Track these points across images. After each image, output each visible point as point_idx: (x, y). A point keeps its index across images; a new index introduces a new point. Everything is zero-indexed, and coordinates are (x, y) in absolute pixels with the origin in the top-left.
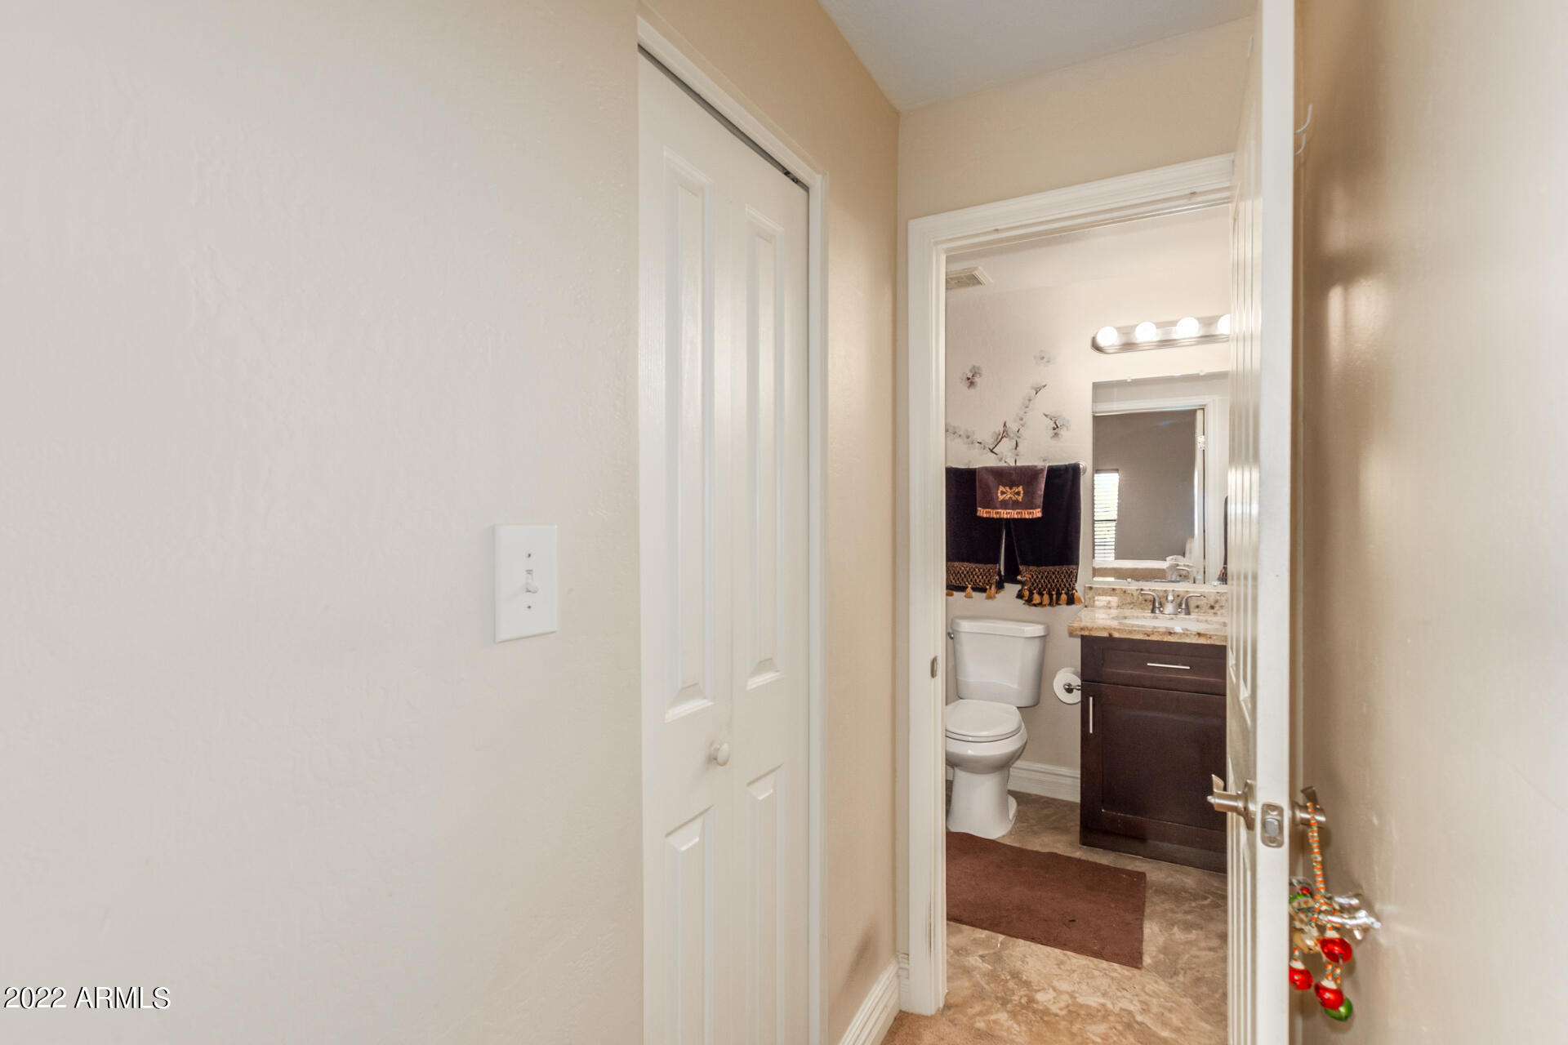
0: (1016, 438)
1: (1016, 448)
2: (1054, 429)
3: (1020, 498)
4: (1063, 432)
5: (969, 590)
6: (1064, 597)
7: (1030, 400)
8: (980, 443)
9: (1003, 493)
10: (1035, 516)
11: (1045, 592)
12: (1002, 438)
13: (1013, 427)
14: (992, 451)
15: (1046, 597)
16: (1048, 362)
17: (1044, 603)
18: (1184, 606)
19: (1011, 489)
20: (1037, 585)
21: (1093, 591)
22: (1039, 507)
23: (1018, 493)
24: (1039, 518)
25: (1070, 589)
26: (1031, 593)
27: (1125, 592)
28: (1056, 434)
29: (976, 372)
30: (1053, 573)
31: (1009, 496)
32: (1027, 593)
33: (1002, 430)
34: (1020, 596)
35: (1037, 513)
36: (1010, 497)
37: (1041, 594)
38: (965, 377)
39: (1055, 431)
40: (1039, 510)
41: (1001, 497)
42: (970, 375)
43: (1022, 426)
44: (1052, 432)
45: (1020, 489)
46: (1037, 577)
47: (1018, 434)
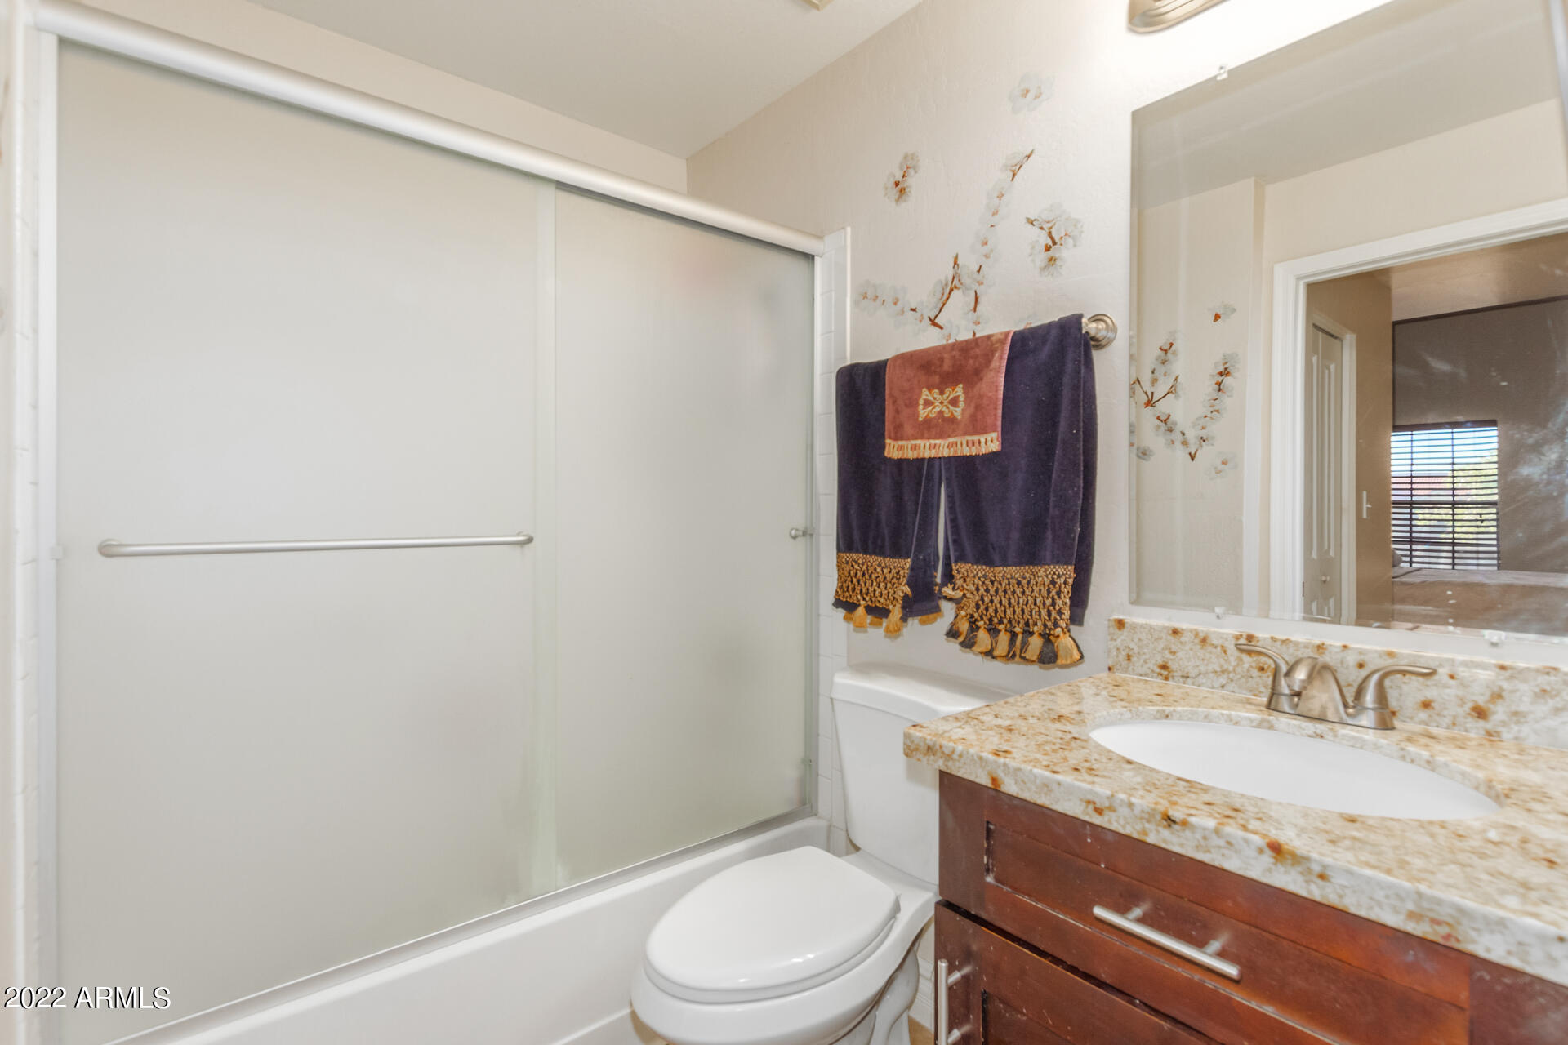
0: (976, 287)
1: (975, 310)
2: (1048, 249)
3: (958, 412)
4: (1065, 253)
5: (861, 611)
6: (1036, 642)
7: (1000, 197)
8: (914, 310)
9: (927, 403)
10: (984, 450)
11: (1001, 627)
12: (951, 290)
13: (969, 262)
14: (934, 323)
15: (1004, 638)
16: (1037, 97)
17: (996, 653)
18: (1369, 698)
19: (942, 393)
20: (987, 609)
21: (1125, 632)
22: (995, 431)
23: (954, 402)
24: (994, 454)
25: (1049, 624)
26: (974, 628)
27: (1204, 640)
28: (1052, 260)
29: (909, 166)
30: (1019, 583)
31: (937, 409)
32: (964, 627)
33: (950, 273)
34: (952, 633)
35: (990, 443)
36: (941, 412)
37: (993, 631)
38: (892, 181)
39: (1050, 253)
40: (994, 435)
41: (923, 413)
42: (899, 177)
43: (987, 256)
44: (1042, 257)
45: (959, 390)
46: (987, 590)
47: (979, 277)
